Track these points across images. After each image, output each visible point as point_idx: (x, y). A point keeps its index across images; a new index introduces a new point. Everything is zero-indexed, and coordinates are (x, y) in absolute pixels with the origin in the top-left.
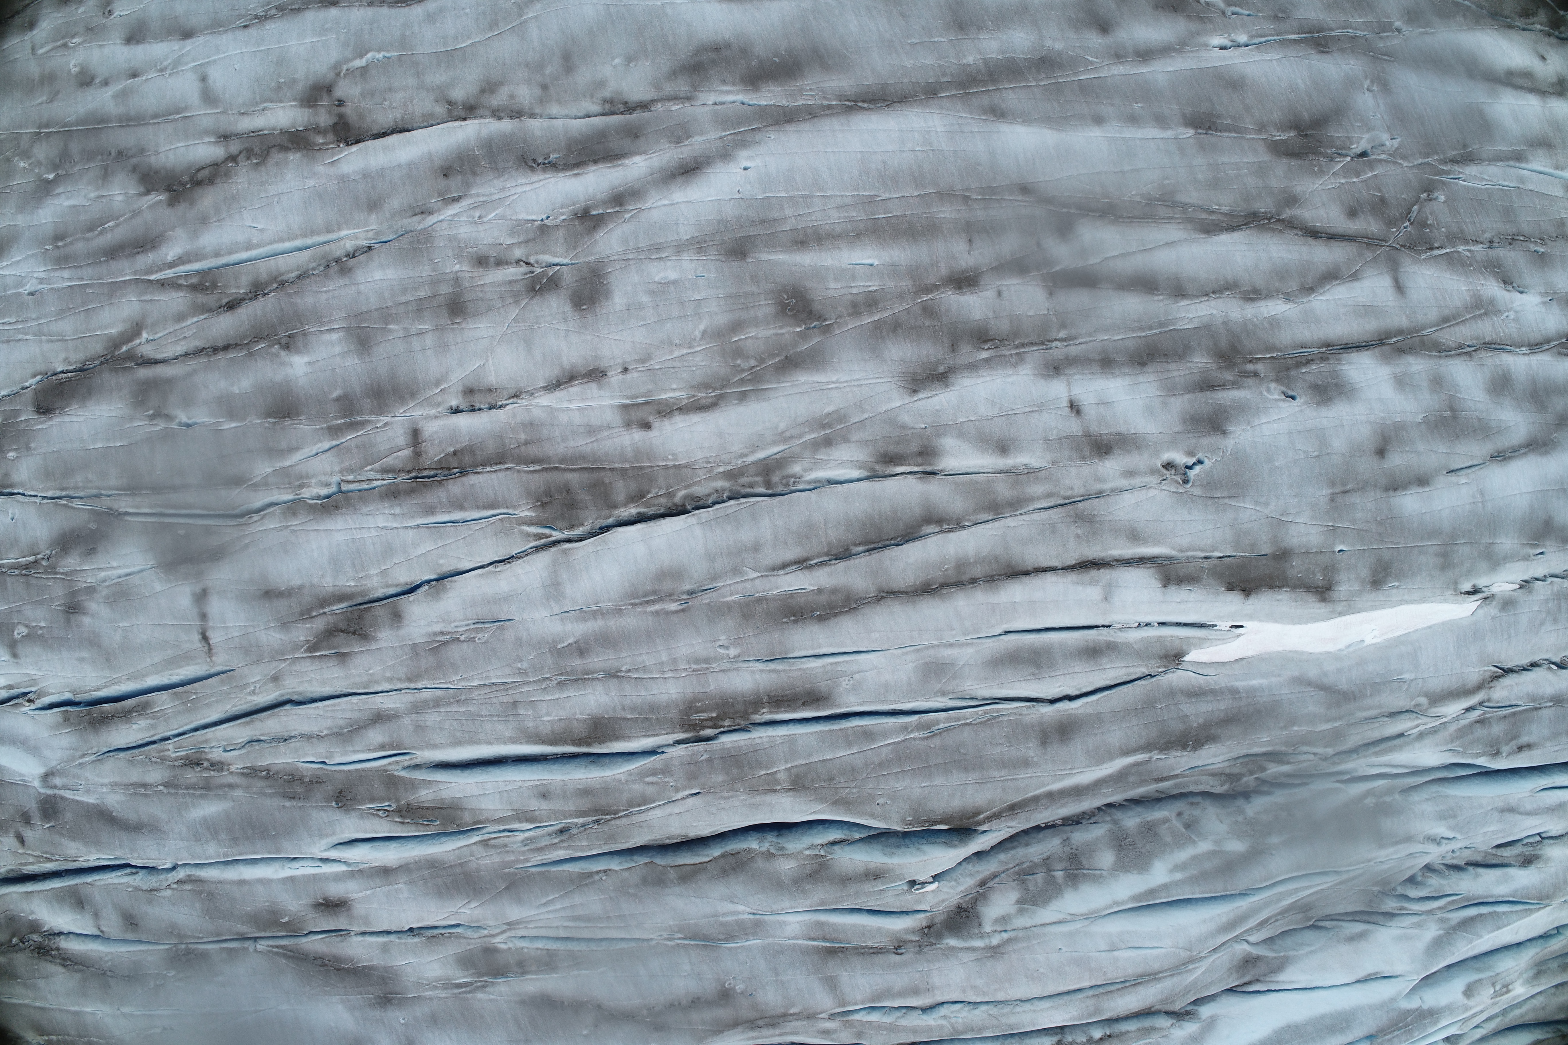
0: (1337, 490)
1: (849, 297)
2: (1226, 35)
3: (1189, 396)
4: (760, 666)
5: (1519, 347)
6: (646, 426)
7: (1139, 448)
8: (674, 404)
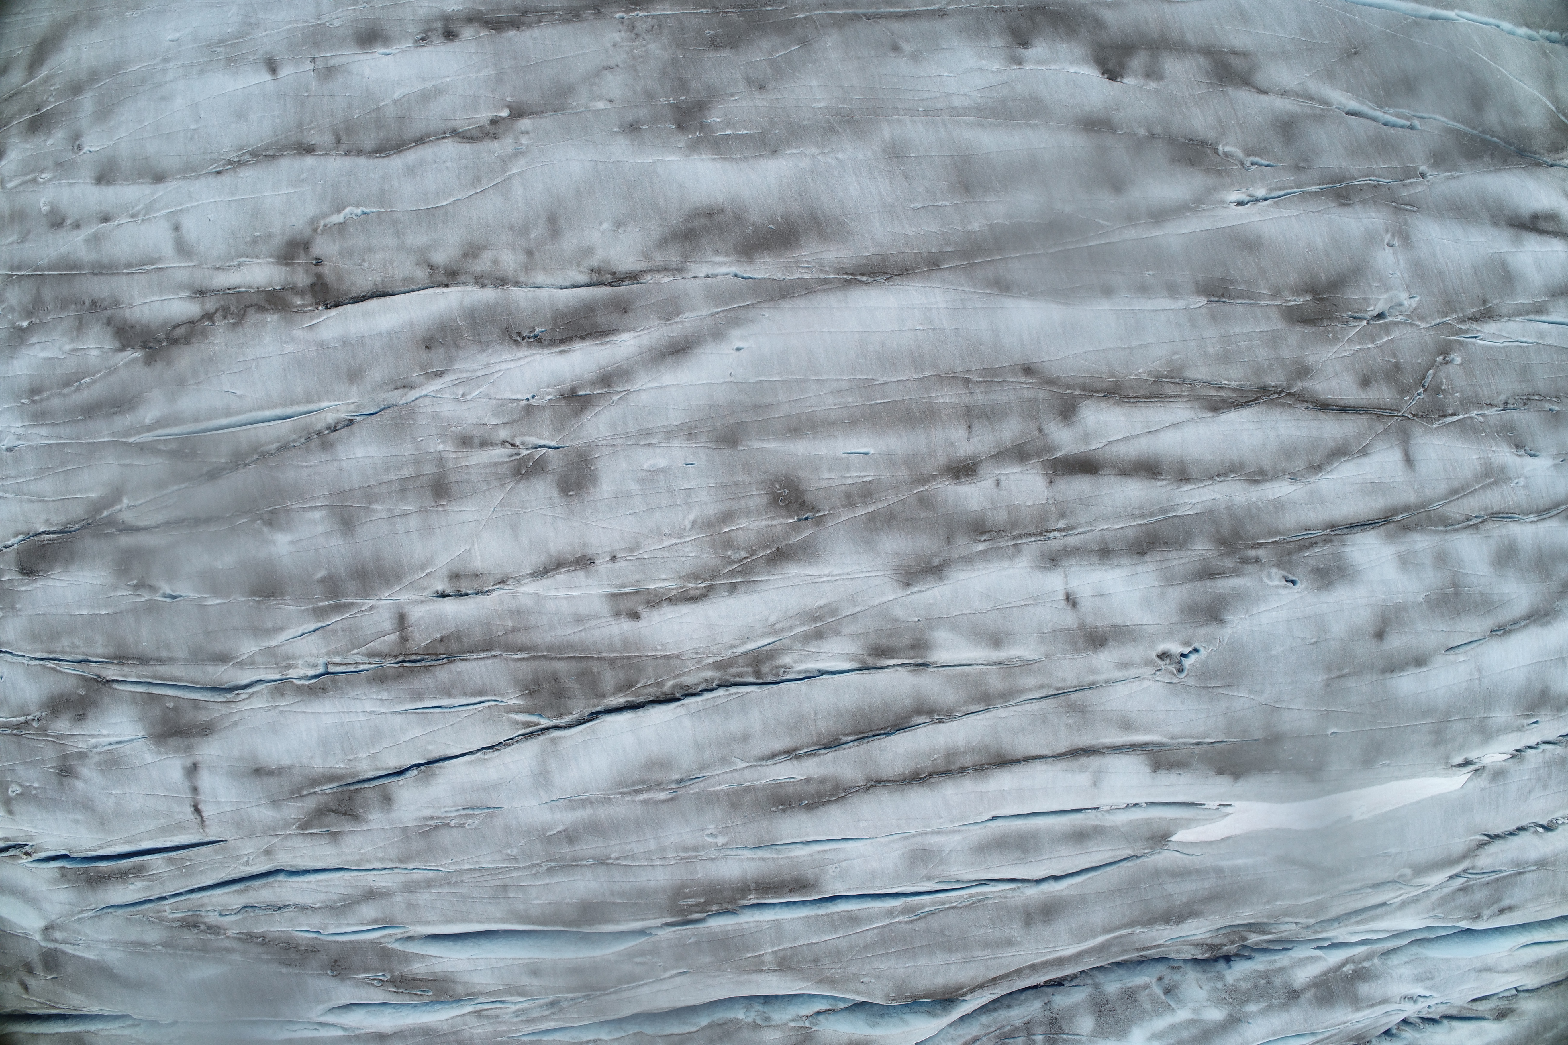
0: (1334, 674)
1: (844, 488)
2: (1244, 190)
3: (1187, 586)
4: (747, 854)
5: (1527, 515)
6: (635, 616)
7: (1134, 640)
8: (663, 594)
